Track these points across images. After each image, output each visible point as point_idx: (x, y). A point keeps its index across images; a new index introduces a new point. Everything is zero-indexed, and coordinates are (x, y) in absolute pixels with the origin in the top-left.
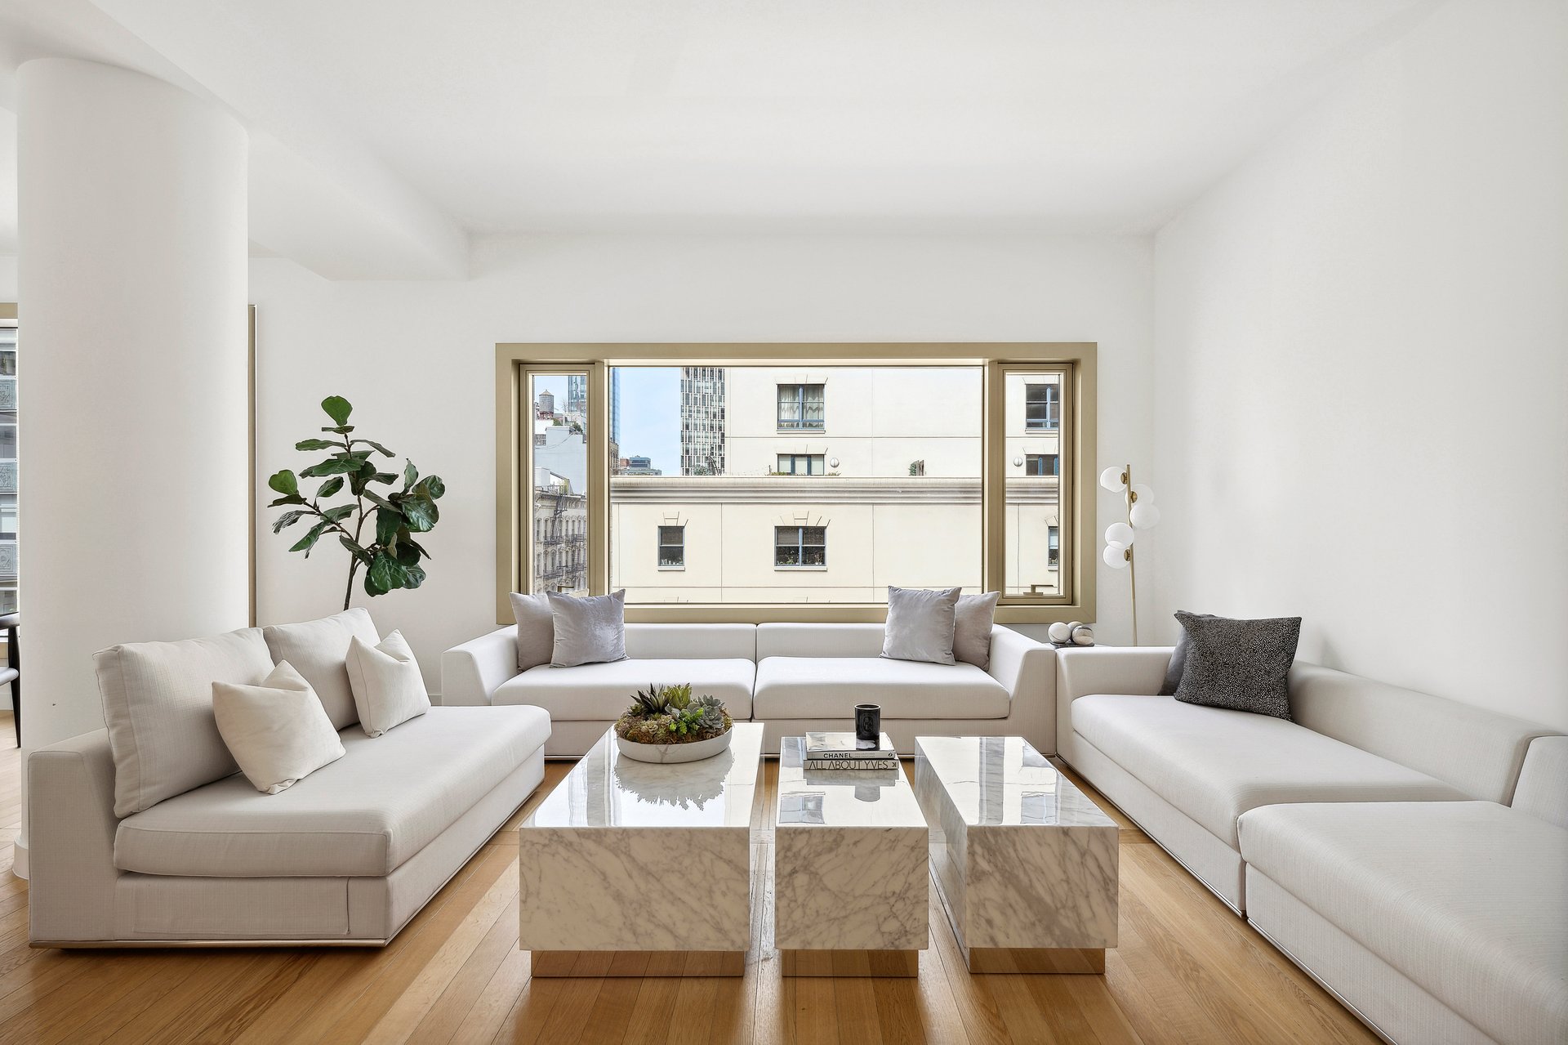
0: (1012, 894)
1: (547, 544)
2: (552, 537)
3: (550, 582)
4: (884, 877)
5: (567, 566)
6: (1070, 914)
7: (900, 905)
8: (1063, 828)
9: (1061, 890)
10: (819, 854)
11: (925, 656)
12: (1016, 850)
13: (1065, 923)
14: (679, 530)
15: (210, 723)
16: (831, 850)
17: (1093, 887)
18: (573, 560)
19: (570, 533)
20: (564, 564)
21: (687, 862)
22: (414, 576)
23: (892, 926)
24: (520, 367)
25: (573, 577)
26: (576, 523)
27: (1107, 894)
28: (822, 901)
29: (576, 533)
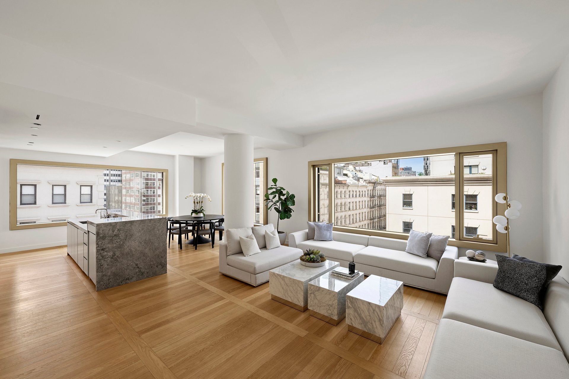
0: (356, 314)
1: (371, 197)
2: (372, 195)
3: (372, 209)
4: (328, 300)
5: (377, 205)
6: (370, 325)
7: (331, 308)
8: (369, 302)
9: (368, 318)
10: (316, 291)
11: (416, 253)
12: (357, 304)
13: (369, 326)
14: (411, 195)
15: (239, 243)
16: (318, 291)
17: (377, 320)
18: (380, 203)
19: (379, 194)
20: (376, 204)
21: (293, 285)
22: (289, 216)
23: (329, 312)
24: (314, 166)
25: (380, 208)
26: (381, 191)
27: (380, 324)
28: (316, 301)
29: (381, 194)
